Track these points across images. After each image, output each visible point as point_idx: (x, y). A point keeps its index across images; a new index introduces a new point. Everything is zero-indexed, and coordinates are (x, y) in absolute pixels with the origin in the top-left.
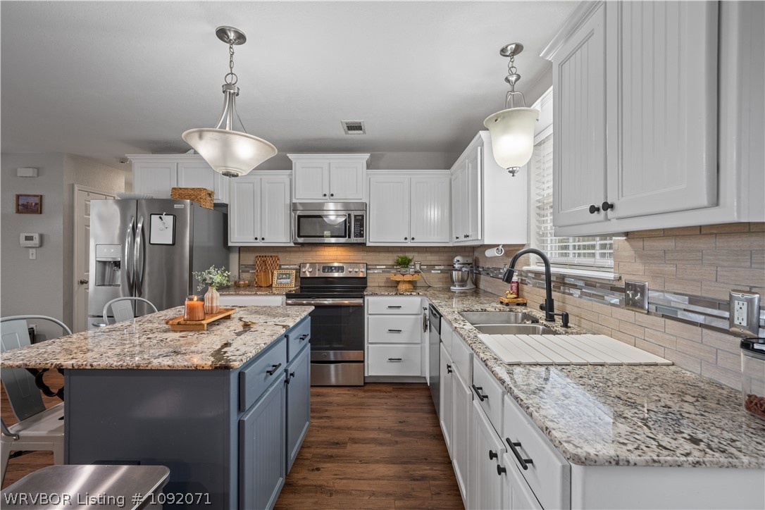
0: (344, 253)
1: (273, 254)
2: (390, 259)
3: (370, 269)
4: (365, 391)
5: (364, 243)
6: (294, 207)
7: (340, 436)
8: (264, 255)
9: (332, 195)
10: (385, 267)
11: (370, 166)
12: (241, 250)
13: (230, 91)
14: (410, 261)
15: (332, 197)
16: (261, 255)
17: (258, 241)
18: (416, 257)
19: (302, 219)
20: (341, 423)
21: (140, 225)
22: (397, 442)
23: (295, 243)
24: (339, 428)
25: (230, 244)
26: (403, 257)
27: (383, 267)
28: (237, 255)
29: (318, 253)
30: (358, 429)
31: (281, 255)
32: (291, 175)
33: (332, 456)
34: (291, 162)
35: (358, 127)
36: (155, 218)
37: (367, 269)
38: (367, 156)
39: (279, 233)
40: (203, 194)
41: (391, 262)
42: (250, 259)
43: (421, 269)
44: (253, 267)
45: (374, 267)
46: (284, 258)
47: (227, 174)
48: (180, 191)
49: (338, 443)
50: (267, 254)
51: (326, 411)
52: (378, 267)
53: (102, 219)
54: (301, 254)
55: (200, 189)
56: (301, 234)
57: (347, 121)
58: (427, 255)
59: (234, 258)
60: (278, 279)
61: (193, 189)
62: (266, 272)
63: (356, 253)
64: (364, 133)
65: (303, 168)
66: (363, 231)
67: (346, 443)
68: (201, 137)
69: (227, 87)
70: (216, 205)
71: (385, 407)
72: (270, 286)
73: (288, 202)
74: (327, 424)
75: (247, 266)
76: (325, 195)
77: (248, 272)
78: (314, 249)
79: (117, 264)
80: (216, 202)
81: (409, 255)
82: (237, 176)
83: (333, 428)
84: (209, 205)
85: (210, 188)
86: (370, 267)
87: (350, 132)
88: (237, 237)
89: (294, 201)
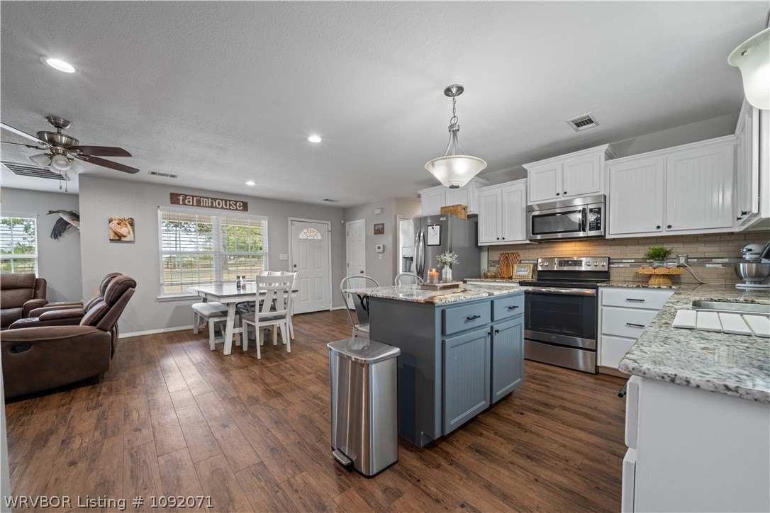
0: (583, 248)
1: (514, 252)
2: (641, 252)
3: (613, 263)
4: (597, 379)
5: (602, 236)
6: (530, 209)
7: (551, 401)
8: (506, 252)
9: (565, 193)
10: (633, 261)
11: (609, 156)
12: (491, 248)
13: (454, 130)
14: (668, 253)
15: (565, 195)
16: (504, 252)
17: (500, 240)
18: (677, 249)
19: (536, 219)
20: (558, 393)
21: (422, 234)
22: (610, 424)
23: (530, 240)
24: (553, 396)
25: (479, 245)
26: (658, 249)
27: (630, 261)
28: (486, 253)
29: (556, 249)
30: (571, 402)
31: (520, 252)
32: (527, 182)
33: (537, 411)
34: (526, 171)
35: (589, 121)
36: (430, 228)
37: (609, 263)
38: (605, 147)
39: (517, 233)
40: (459, 209)
41: (642, 256)
42: (496, 256)
43: (687, 262)
44: (498, 262)
45: (618, 261)
46: (523, 255)
47: (452, 187)
48: (445, 209)
49: (547, 405)
50: (509, 252)
51: (547, 382)
52: (624, 261)
53: (406, 233)
54: (539, 251)
55: (457, 206)
56: (535, 232)
57: (573, 119)
58: (698, 245)
59: (484, 256)
60: (517, 271)
61: (453, 206)
62: (508, 265)
63: (597, 248)
64: (597, 124)
65: (536, 173)
66: (600, 223)
67: (555, 407)
68: (433, 165)
69: (452, 126)
70: (469, 217)
71: (612, 395)
72: (511, 278)
73: (524, 206)
74: (543, 390)
75: (494, 262)
76: (558, 194)
77: (495, 266)
78: (552, 245)
79: (412, 259)
80: (469, 213)
81: (667, 247)
82: (458, 187)
83: (548, 394)
84: (463, 216)
85: (464, 204)
86: (614, 261)
87: (580, 128)
88: (485, 238)
89: (529, 204)
